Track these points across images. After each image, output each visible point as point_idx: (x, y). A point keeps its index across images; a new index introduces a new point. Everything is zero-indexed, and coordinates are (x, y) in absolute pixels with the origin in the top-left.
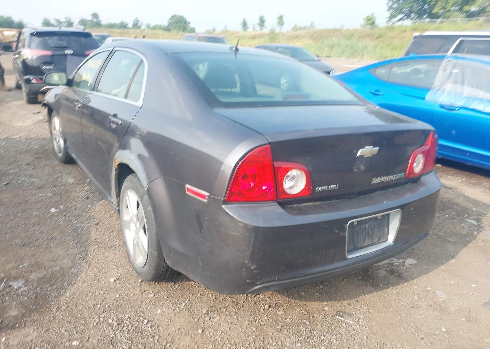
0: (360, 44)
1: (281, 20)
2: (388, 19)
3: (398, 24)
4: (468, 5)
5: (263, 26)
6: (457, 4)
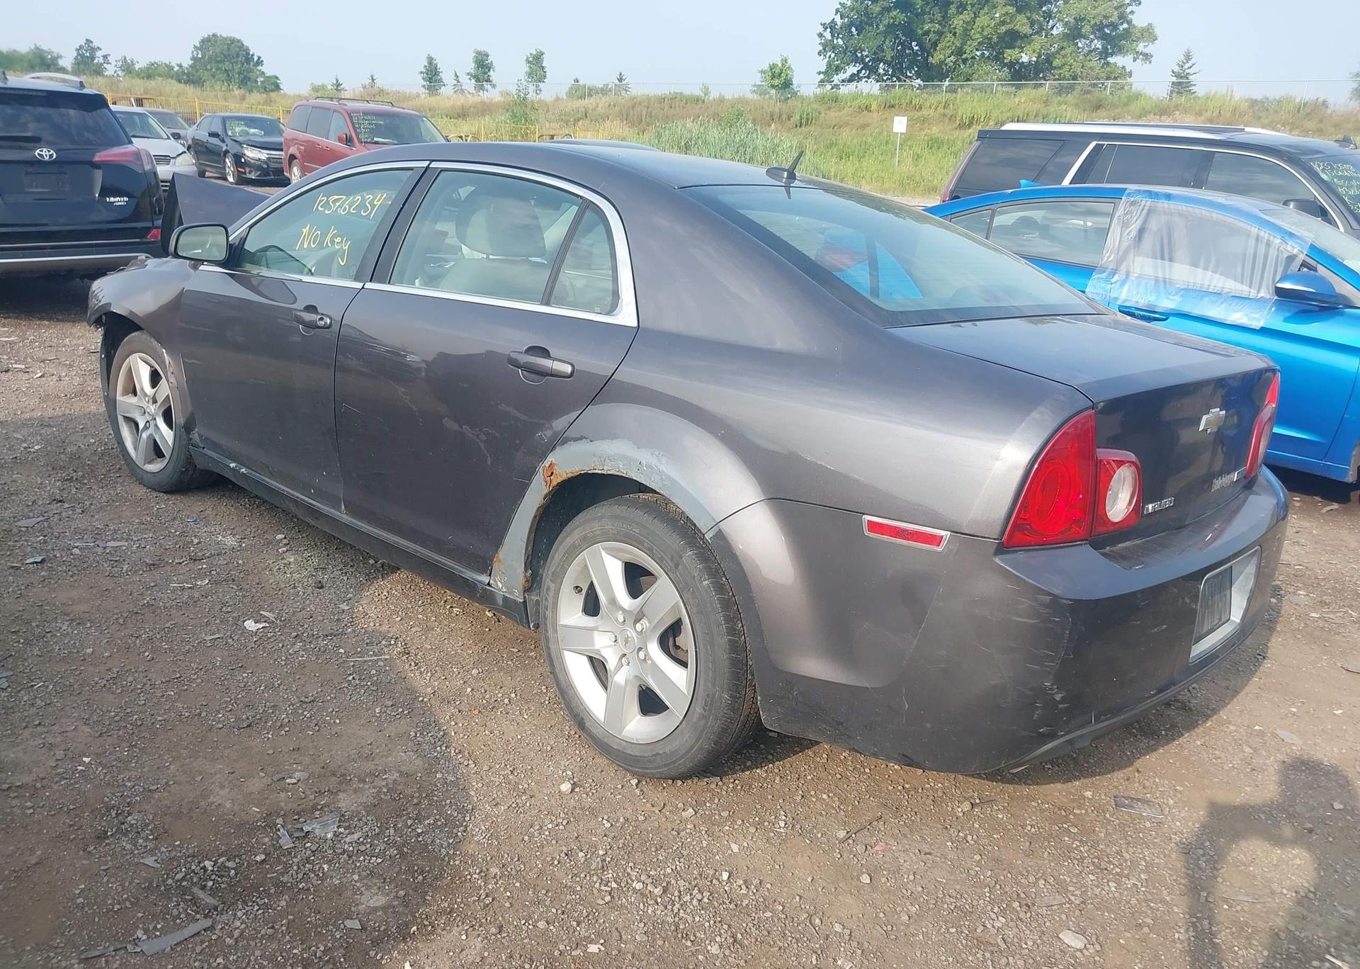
0: (759, 142)
1: (536, 66)
2: (822, 76)
3: (845, 90)
4: (1014, 48)
5: (487, 81)
6: (988, 43)
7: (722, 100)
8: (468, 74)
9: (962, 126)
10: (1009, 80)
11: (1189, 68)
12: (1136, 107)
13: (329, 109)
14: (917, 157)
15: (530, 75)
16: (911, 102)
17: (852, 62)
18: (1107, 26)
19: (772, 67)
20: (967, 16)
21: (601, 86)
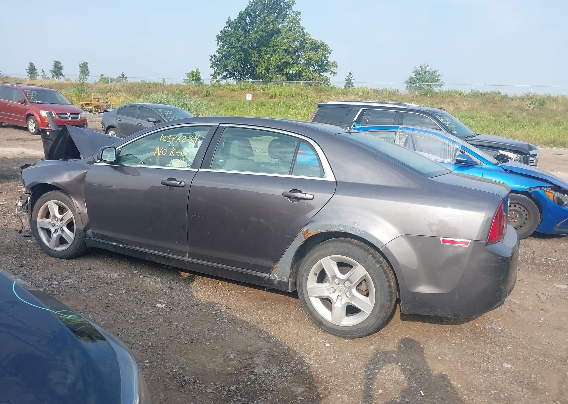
0: (192, 102)
1: (84, 68)
2: (212, 77)
3: (223, 82)
4: (287, 68)
5: (60, 74)
6: (277, 66)
7: (171, 85)
8: (51, 71)
9: (271, 97)
10: (287, 81)
11: (351, 78)
12: (334, 91)
13: (12, 88)
14: (256, 110)
15: (82, 72)
16: (250, 88)
17: (224, 71)
18: (320, 61)
19: (193, 72)
20: (268, 55)
21: (116, 78)
